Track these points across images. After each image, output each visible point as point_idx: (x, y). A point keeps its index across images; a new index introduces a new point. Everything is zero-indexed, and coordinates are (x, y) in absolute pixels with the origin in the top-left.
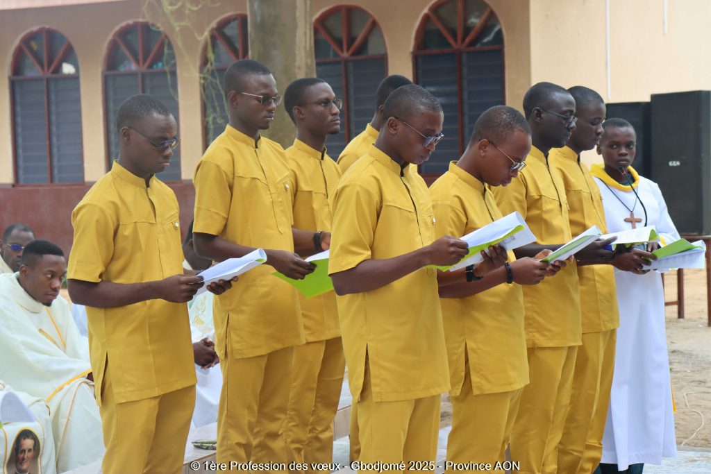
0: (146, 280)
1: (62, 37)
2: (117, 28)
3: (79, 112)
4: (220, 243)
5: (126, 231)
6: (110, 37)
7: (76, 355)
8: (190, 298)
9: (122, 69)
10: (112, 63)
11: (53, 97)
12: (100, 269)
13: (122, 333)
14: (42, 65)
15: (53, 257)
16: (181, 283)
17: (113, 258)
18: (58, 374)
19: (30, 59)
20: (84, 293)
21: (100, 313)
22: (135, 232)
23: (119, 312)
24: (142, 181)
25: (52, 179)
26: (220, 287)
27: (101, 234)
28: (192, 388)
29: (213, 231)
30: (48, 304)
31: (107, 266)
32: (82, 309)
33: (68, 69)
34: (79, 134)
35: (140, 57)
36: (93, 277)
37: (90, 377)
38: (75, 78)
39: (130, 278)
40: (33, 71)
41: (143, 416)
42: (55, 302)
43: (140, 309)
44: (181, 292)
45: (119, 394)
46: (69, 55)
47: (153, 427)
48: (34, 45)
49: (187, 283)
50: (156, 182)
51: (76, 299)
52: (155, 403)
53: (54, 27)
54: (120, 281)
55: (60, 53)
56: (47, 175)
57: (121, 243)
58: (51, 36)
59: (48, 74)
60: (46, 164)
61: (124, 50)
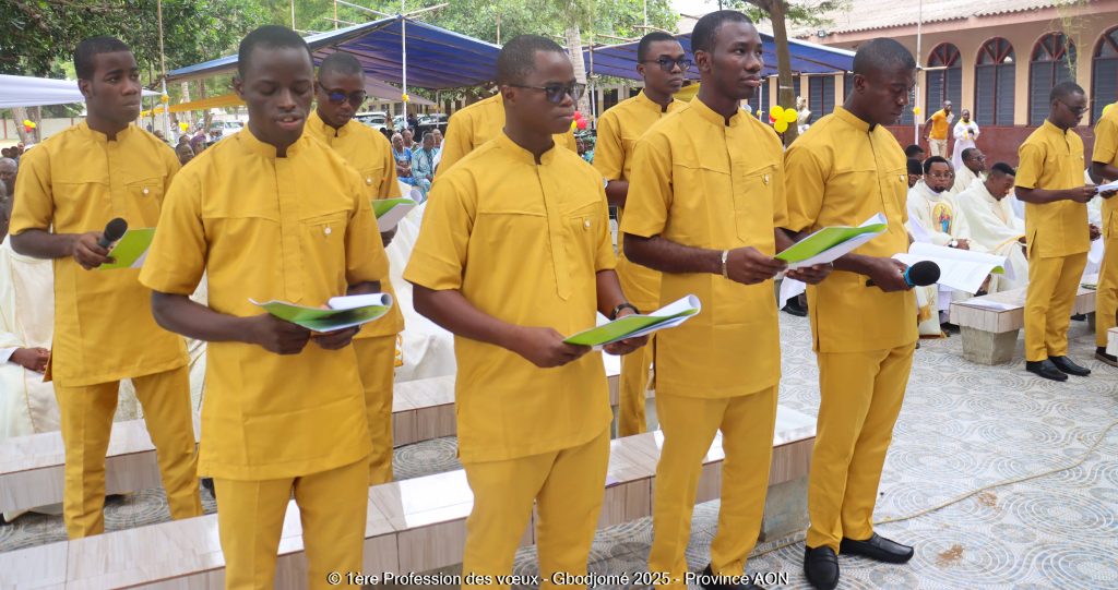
0: (1062, 188)
1: (1007, 42)
2: (1041, 36)
3: (1014, 84)
4: (1109, 168)
5: (1051, 160)
6: (1036, 41)
7: (1012, 227)
8: (1089, 200)
9: (1040, 59)
10: (1036, 55)
11: (999, 76)
12: (1034, 181)
13: (1045, 218)
14: (994, 58)
15: (1008, 175)
16: (1083, 191)
17: (1043, 175)
18: (1003, 237)
19: (987, 54)
20: (1023, 194)
21: (1032, 206)
22: (1057, 160)
23: (1044, 206)
24: (1062, 131)
25: (995, 123)
26: (1108, 195)
27: (1036, 161)
28: (1086, 253)
29: (1105, 161)
30: (999, 200)
31: (1038, 179)
32: (1023, 203)
33: (1008, 59)
34: (1013, 97)
35: (1054, 52)
36: (1030, 186)
37: (1022, 240)
38: (1012, 65)
39: (1052, 187)
40: (989, 62)
41: (1054, 267)
42: (1003, 200)
43: (1058, 205)
44: (1083, 196)
45: (1042, 252)
46: (1010, 52)
47: (1059, 274)
48: (991, 47)
49: (1087, 191)
50: (1070, 132)
51: (1019, 198)
52: (1062, 260)
53: (1003, 37)
54: (1047, 188)
55: (1005, 52)
56: (992, 120)
57: (1048, 167)
58: (1000, 41)
59: (998, 63)
60: (992, 114)
61: (1044, 47)
